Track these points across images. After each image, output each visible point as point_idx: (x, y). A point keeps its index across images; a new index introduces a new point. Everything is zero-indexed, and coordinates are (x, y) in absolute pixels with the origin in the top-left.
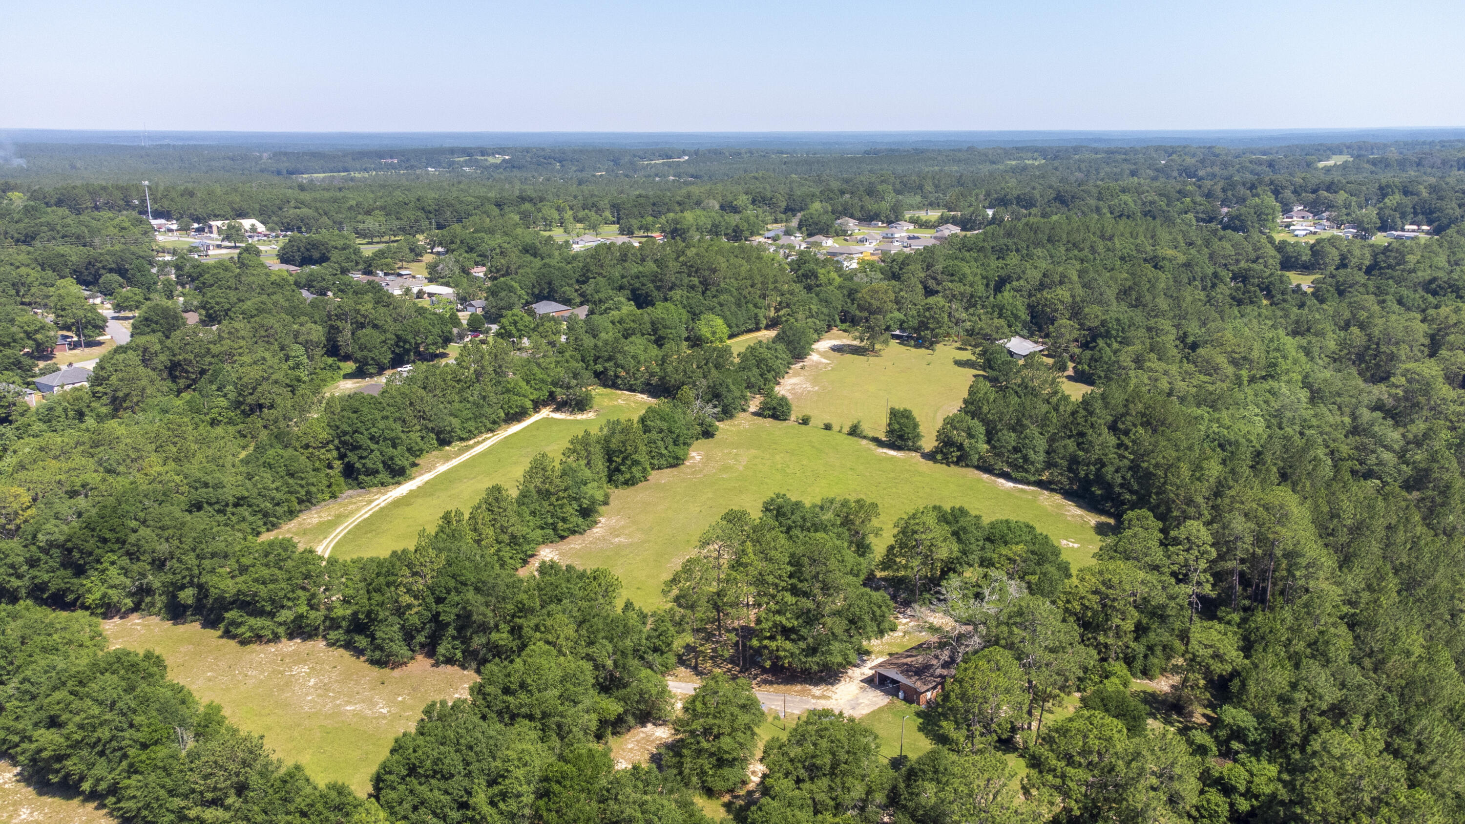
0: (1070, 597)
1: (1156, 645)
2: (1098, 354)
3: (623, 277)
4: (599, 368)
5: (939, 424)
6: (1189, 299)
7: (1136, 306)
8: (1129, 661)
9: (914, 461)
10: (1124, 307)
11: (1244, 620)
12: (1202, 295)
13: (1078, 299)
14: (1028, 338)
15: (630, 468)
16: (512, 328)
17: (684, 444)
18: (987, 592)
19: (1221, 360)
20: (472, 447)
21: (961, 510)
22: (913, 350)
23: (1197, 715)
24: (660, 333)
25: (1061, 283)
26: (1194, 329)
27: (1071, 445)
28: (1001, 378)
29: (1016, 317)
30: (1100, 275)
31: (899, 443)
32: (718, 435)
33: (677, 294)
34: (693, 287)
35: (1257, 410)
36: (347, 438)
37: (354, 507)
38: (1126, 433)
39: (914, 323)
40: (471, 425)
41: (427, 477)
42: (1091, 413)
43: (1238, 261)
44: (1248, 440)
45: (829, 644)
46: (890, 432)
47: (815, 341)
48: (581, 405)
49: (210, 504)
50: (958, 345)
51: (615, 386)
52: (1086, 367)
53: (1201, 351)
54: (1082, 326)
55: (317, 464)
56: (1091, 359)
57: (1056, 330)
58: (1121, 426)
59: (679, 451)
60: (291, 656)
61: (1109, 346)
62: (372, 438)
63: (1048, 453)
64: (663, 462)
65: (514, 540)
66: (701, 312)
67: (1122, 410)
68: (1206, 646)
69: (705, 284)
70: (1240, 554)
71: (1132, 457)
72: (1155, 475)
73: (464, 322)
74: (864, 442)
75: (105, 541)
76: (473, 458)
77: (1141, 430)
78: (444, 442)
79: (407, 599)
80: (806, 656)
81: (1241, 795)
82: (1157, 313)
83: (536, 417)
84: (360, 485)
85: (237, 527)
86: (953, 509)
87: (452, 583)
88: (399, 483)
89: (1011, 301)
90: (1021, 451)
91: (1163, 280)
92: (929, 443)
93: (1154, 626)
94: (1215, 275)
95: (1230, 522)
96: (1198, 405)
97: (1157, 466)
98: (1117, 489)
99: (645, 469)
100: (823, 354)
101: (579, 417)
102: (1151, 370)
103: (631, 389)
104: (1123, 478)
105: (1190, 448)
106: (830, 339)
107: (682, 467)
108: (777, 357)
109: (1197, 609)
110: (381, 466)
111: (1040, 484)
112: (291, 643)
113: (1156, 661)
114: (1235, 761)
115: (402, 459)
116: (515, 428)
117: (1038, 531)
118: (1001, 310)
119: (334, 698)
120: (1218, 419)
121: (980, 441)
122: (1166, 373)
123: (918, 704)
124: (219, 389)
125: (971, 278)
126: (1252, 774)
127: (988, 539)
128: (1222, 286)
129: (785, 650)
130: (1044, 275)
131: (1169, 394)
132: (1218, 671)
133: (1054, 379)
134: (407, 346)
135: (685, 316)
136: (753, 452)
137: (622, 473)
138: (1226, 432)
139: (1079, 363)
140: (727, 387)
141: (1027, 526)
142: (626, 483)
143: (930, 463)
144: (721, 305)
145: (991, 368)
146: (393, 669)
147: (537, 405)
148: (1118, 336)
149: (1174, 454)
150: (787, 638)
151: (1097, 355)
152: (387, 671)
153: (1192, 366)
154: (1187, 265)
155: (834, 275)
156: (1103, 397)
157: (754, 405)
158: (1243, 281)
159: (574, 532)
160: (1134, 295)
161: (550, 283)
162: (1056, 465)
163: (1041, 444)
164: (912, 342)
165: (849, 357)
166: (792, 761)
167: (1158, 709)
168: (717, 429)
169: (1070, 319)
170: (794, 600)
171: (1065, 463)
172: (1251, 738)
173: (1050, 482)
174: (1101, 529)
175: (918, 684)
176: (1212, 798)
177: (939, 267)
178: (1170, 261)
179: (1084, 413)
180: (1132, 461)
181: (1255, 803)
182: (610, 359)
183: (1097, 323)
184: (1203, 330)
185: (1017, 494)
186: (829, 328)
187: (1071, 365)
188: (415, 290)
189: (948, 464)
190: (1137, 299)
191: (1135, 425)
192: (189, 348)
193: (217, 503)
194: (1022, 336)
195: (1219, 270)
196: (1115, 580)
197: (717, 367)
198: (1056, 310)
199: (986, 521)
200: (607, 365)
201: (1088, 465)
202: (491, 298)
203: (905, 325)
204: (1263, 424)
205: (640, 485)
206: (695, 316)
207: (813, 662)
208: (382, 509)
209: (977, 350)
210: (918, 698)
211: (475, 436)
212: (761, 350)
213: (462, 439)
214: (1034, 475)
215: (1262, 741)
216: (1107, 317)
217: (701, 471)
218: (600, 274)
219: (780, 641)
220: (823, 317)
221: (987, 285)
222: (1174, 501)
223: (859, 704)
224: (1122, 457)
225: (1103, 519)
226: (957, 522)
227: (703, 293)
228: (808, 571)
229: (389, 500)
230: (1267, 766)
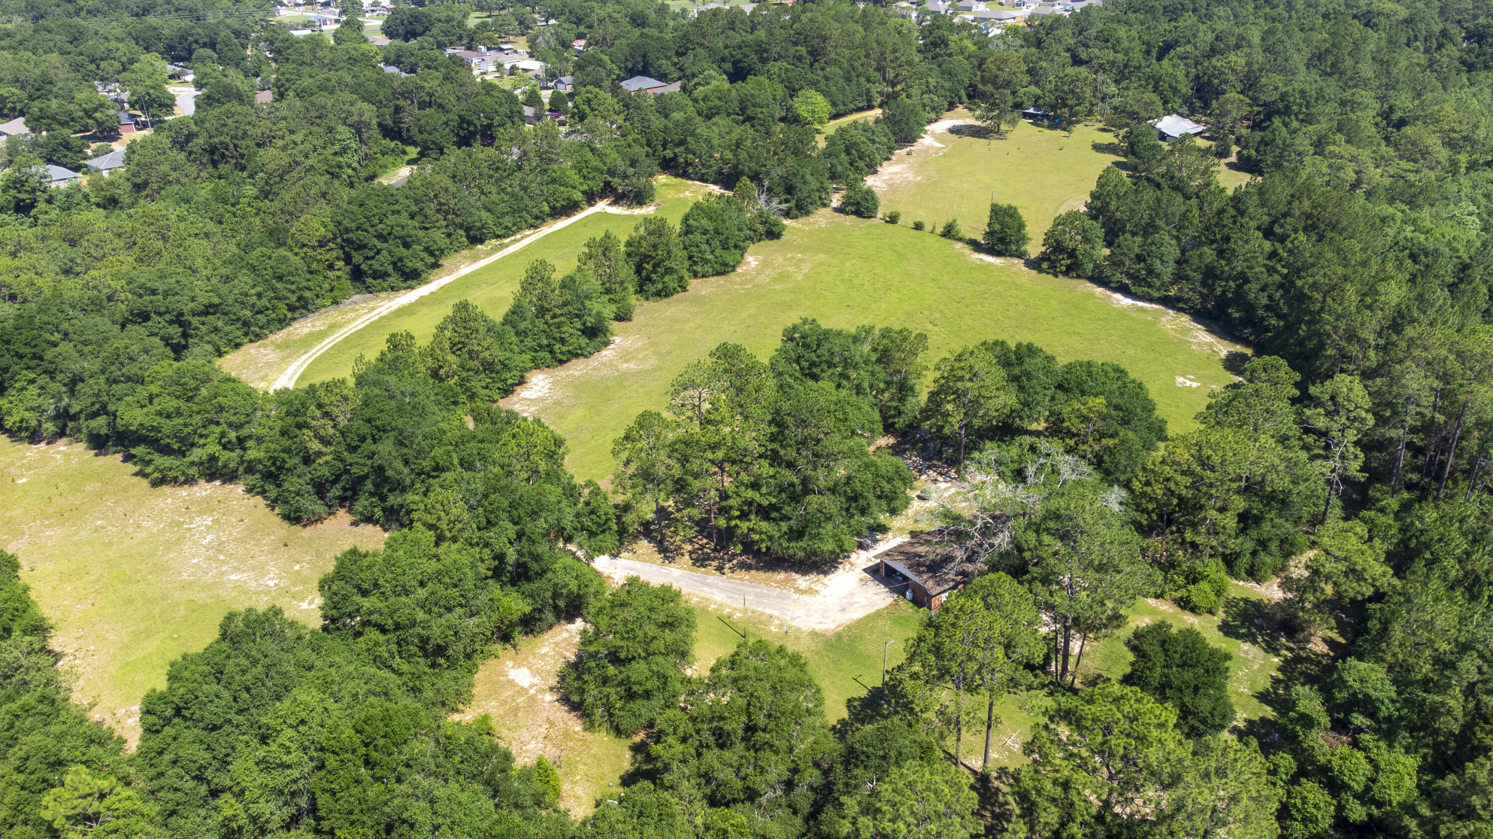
0: (1151, 477)
1: (1270, 539)
2: (1270, 136)
3: (726, 47)
4: (669, 154)
5: (1048, 225)
6: (1403, 64)
7: (1330, 75)
8: (1229, 561)
9: (1014, 269)
10: (1315, 75)
11: (1406, 507)
12: (1423, 59)
13: (1255, 67)
14: (1188, 117)
15: (662, 276)
16: (586, 107)
17: (736, 247)
18: (1031, 470)
19: (1433, 141)
20: (507, 246)
21: (1030, 347)
22: (1047, 131)
23: (1316, 639)
24: (749, 112)
25: (1238, 47)
26: (1404, 101)
27: (1209, 253)
28: (1141, 167)
29: (1175, 90)
30: (1290, 37)
31: (999, 247)
32: (786, 236)
33: (774, 67)
34: (800, 58)
35: (1472, 208)
36: (351, 235)
37: (353, 315)
38: (1282, 239)
39: (1050, 98)
40: (508, 220)
41: (446, 280)
42: (1242, 213)
43: (1475, 17)
44: (1453, 249)
45: (820, 526)
46: (990, 234)
47: (930, 122)
48: (639, 198)
49: (160, 314)
50: (1101, 125)
51: (685, 175)
52: (1253, 152)
53: (1408, 130)
54: (1255, 100)
55: (314, 266)
56: (1260, 143)
57: (1221, 106)
58: (1277, 230)
59: (729, 258)
60: (199, 503)
61: (1286, 125)
62: (380, 237)
63: (1178, 262)
64: (707, 268)
65: (488, 367)
66: (801, 88)
67: (1282, 208)
68: (1337, 559)
69: (815, 54)
70: (1410, 421)
71: (1285, 271)
72: (1310, 298)
73: (546, 101)
74: (959, 245)
75: (21, 357)
76: (503, 260)
77: (1302, 237)
78: (476, 239)
79: (315, 446)
80: (789, 540)
81: (1356, 796)
82: (1357, 81)
83: (590, 211)
84: (369, 290)
85: (207, 338)
86: (1019, 345)
87: (365, 429)
88: (412, 288)
89: (1170, 70)
90: (1144, 260)
91: (1373, 40)
92: (1035, 248)
93: (1269, 516)
94: (1444, 33)
95: (1402, 376)
96: (1391, 201)
97: (1315, 286)
98: (1260, 312)
99: (681, 278)
100: (938, 138)
101: (638, 211)
102: (1334, 155)
103: (703, 179)
104: (1270, 297)
105: (1364, 264)
106: (952, 118)
107: (732, 275)
108: (873, 142)
109: (1337, 490)
110: (390, 269)
111: (1167, 302)
112: (208, 486)
113: (1268, 560)
114: (1355, 744)
115: (414, 259)
116: (563, 223)
117: (1132, 375)
118: (1157, 83)
119: (223, 562)
120: (1415, 220)
121: (1098, 247)
122: (1354, 159)
123: (930, 608)
124: (251, 176)
125: (1126, 44)
126: (1377, 768)
127: (1060, 387)
128: (1450, 46)
129: (761, 533)
130: (1218, 38)
131: (1355, 186)
132: (1351, 594)
133: (1207, 168)
134: (472, 128)
135: (780, 90)
136: (821, 257)
137: (653, 283)
138: (1422, 237)
139: (1244, 148)
140: (803, 177)
141: (1117, 370)
142: (658, 294)
143: (1034, 273)
144: (827, 78)
145: (1134, 153)
146: (305, 526)
147: (591, 198)
148: (1300, 112)
149: (1340, 270)
150: (767, 518)
151: (1268, 135)
152: (299, 527)
153: (1391, 151)
154: (1409, 21)
155: (967, 43)
156: (1261, 191)
157: (836, 200)
158: (1479, 42)
159: (577, 356)
160: (1330, 59)
161: (644, 56)
162: (1187, 278)
163: (1172, 251)
164: (1046, 122)
165: (968, 140)
166: (694, 720)
167: (1260, 628)
168: (784, 227)
169: (1242, 92)
170: (772, 471)
171: (1198, 277)
172: (1384, 712)
173: (1178, 299)
174: (1233, 363)
175: (930, 584)
176: (1311, 796)
177: (1093, 32)
178: (1388, 16)
179: (1233, 212)
180: (1285, 277)
181: (1375, 811)
182: (682, 143)
183: (1275, 96)
184: (1417, 102)
185: (1134, 315)
186: (951, 106)
187: (1235, 149)
188: (507, 66)
189: (1055, 275)
190: (1333, 65)
191: (1296, 231)
192: (225, 130)
193: (167, 312)
194: (1181, 115)
195: (1449, 26)
196: (1216, 459)
197: (796, 153)
198: (1226, 82)
199: (1062, 361)
200: (677, 150)
201: (1227, 281)
202: (578, 73)
203: (1041, 102)
204: (1478, 225)
205: (676, 296)
206: (793, 92)
207: (797, 548)
208: (381, 318)
209: (1122, 132)
210: (930, 601)
211: (514, 233)
212: (854, 132)
213: (498, 237)
214: (1159, 290)
215: (1401, 718)
216: (1290, 88)
217: (752, 280)
218: (701, 45)
219: (754, 521)
220: (943, 92)
221: (1148, 52)
222: (1329, 336)
223: (851, 604)
224: (1271, 270)
225: (1239, 348)
226: (1022, 364)
227: (811, 65)
228: (795, 432)
229: (393, 308)
230: (1402, 759)
